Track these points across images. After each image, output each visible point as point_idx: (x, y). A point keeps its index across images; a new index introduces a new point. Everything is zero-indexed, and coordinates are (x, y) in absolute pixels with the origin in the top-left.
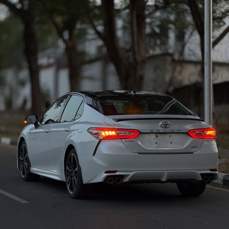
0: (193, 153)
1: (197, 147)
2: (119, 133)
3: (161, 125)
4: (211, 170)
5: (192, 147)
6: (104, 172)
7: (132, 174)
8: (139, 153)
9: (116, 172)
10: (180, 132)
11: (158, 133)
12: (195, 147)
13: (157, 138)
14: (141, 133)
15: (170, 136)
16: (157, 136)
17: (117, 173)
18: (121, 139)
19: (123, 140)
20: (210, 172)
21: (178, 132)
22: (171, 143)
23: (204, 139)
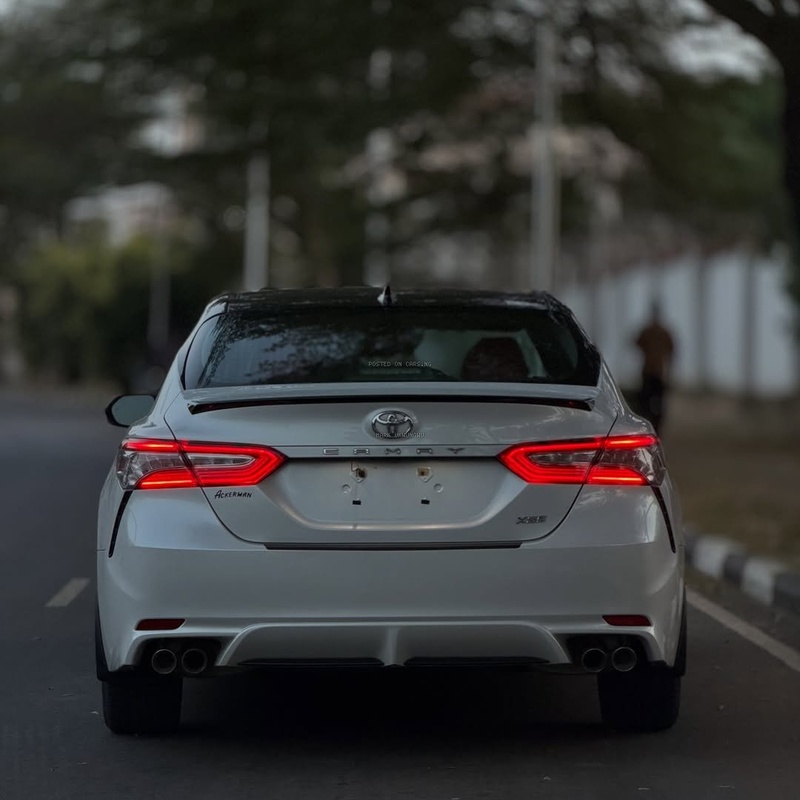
0: (519, 546)
1: (542, 519)
2: (197, 459)
3: (374, 425)
4: (612, 619)
5: (521, 521)
6: (135, 623)
7: (240, 632)
8: (270, 546)
9: (175, 623)
10: (459, 454)
11: (362, 462)
12: (532, 520)
13: (361, 479)
14: (286, 461)
15: (422, 474)
16: (362, 474)
17: (182, 631)
18: (201, 486)
19: (211, 491)
20: (604, 627)
21: (451, 454)
22: (425, 502)
23: (583, 483)
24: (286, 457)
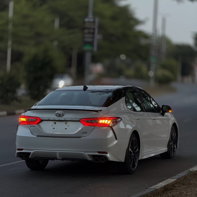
1: (86, 133)
3: (56, 114)
4: (99, 152)
7: (32, 152)
8: (37, 136)
9: (22, 150)
10: (71, 120)
11: (55, 121)
15: (66, 123)
16: (55, 123)
19: (29, 125)
20: (97, 154)
22: (66, 129)
23: (95, 126)
24: (41, 120)
